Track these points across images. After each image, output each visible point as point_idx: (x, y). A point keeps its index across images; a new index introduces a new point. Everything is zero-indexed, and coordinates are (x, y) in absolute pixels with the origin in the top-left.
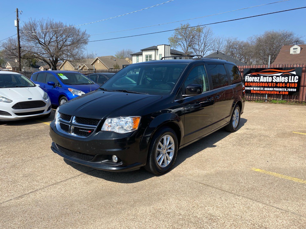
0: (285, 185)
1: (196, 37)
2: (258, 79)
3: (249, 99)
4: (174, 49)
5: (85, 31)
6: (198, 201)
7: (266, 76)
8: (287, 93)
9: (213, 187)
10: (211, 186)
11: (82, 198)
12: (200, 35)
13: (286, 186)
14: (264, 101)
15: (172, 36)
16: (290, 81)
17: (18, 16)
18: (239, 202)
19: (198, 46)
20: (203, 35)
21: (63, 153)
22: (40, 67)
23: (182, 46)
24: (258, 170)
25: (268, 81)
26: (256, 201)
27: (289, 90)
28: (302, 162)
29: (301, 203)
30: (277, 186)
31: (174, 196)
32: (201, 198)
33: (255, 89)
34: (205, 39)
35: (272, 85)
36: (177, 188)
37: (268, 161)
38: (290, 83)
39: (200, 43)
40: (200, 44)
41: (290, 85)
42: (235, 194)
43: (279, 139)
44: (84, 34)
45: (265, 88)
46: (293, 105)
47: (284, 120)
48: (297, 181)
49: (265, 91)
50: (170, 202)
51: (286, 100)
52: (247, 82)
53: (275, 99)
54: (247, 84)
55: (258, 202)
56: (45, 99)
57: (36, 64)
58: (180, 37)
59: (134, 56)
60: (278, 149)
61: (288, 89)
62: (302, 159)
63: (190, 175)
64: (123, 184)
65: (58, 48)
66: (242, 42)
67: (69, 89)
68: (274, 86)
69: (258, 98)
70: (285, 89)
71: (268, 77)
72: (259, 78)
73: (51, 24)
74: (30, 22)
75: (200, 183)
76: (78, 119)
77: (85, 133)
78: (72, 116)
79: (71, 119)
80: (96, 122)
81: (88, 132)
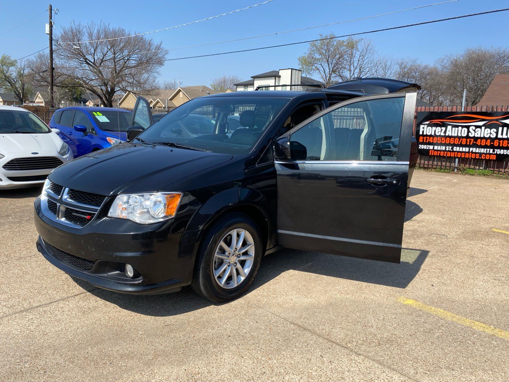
0: (455, 337)
1: (346, 56)
2: (442, 130)
3: (426, 166)
4: (308, 76)
5: (161, 44)
6: (275, 361)
7: (457, 126)
8: (494, 158)
9: (313, 332)
10: (310, 331)
11: (63, 341)
12: (352, 55)
13: (457, 339)
14: (451, 170)
15: (304, 55)
16: (500, 136)
17: (51, 18)
18: (354, 369)
19: (349, 73)
20: (357, 55)
21: (50, 253)
22: (88, 101)
23: (321, 71)
24: (410, 302)
25: (459, 135)
26: (389, 367)
27: (498, 151)
28: (498, 289)
29: (479, 378)
30: (438, 337)
31: (233, 348)
32: (283, 355)
33: (436, 148)
34: (361, 60)
35: (467, 141)
36: (245, 331)
37: (432, 285)
38: (500, 139)
39: (352, 66)
40: (352, 69)
41: (499, 143)
42: (352, 350)
43: (464, 242)
44: (158, 48)
45: (455, 148)
46: (505, 178)
47: (481, 206)
48: (481, 329)
49: (455, 152)
50: (223, 360)
51: (493, 169)
52: (423, 135)
53: (472, 167)
54: (423, 139)
55: (394, 370)
56: (63, 154)
57: (83, 96)
58: (317, 56)
59: (240, 86)
60: (458, 261)
61: (496, 150)
62: (500, 284)
63: (279, 304)
64: (149, 317)
65: (116, 72)
66: (426, 67)
67: (107, 138)
68: (471, 144)
69: (442, 164)
70: (490, 151)
71: (460, 128)
72: (444, 129)
73: (106, 32)
74: (72, 28)
75: (292, 323)
76: (73, 194)
77: (81, 221)
78: (63, 186)
79: (62, 193)
80: (100, 200)
81: (85, 218)
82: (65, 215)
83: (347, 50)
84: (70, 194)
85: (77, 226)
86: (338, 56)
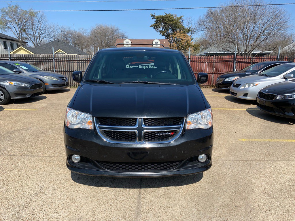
23: (13, 30)
24: (244, 140)
34: (39, 25)
37: (235, 132)
76: (149, 121)
77: (165, 137)
78: (138, 118)
79: (137, 123)
80: (177, 120)
81: (169, 135)
82: (146, 138)
83: (30, 17)
84: (146, 122)
85: (164, 141)
86: (24, 20)
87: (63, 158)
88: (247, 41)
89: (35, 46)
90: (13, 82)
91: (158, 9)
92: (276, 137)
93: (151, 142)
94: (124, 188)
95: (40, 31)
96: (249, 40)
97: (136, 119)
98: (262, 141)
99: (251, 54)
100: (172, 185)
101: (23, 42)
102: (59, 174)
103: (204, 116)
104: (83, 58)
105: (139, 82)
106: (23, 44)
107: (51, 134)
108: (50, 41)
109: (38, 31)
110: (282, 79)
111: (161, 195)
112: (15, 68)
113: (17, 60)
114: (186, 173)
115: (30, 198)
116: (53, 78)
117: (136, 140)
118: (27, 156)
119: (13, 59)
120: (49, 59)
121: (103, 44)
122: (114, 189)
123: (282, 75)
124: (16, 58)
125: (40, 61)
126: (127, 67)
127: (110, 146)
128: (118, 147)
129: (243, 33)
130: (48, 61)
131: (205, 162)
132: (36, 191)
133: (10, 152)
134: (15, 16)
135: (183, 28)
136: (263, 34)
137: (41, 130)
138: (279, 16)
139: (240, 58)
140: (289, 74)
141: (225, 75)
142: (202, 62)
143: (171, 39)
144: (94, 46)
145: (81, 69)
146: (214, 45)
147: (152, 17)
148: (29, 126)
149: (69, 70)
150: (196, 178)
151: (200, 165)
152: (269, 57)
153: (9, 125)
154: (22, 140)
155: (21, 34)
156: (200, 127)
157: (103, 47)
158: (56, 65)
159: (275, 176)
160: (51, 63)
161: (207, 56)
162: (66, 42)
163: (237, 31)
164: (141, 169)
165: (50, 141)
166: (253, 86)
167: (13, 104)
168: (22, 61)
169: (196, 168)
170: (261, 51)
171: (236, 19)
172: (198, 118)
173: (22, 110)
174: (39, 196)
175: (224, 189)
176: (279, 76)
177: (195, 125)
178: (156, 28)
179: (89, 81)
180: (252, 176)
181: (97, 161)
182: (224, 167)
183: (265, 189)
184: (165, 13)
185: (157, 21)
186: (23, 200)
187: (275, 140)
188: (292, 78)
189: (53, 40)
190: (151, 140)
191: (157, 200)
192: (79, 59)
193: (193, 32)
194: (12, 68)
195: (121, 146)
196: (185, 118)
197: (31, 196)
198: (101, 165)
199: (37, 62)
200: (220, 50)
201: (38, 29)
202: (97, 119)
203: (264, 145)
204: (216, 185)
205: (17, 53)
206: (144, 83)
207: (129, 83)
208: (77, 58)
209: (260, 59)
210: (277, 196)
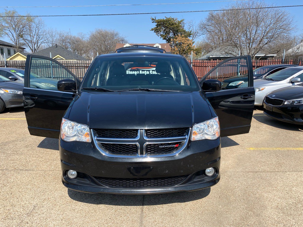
23: (10, 36)
24: (252, 149)
76: (152, 133)
77: (169, 150)
78: (139, 129)
79: (139, 134)
80: (182, 131)
81: (174, 147)
82: (148, 150)
83: (27, 22)
84: (148, 134)
85: (168, 154)
86: (22, 26)
87: (59, 172)
88: (250, 44)
89: (33, 51)
90: (8, 90)
91: (158, 13)
92: (285, 145)
93: (154, 155)
94: (124, 205)
95: (38, 37)
96: (252, 43)
97: (137, 130)
98: (271, 150)
99: (254, 57)
100: (177, 201)
101: (20, 48)
102: (54, 190)
103: (211, 125)
104: (82, 64)
105: (140, 89)
106: (20, 49)
107: (47, 145)
108: (49, 47)
109: (35, 36)
110: (288, 83)
111: (165, 213)
112: (11, 75)
113: (13, 66)
114: (192, 189)
115: (22, 219)
116: (50, 85)
117: (137, 153)
118: (20, 170)
119: (9, 66)
120: (46, 65)
121: (103, 49)
122: (114, 206)
123: (288, 79)
124: (12, 64)
125: (38, 68)
126: (127, 73)
127: (109, 161)
128: (118, 161)
129: (245, 37)
130: (45, 68)
131: (213, 176)
132: (28, 211)
133: (3, 166)
134: (12, 22)
135: (185, 31)
136: (266, 37)
137: (37, 141)
138: (281, 19)
139: (244, 62)
140: (295, 77)
141: (229, 80)
142: (205, 67)
143: (172, 43)
144: (94, 51)
145: (79, 75)
146: (217, 49)
147: (153, 21)
148: (24, 137)
149: (68, 77)
150: (203, 193)
151: (207, 180)
152: (274, 61)
153: (3, 136)
154: (15, 152)
155: (19, 40)
156: (207, 138)
157: (103, 52)
158: (53, 71)
159: (287, 189)
160: (49, 70)
161: (209, 60)
162: (64, 47)
163: (240, 34)
164: (143, 185)
165: (45, 152)
166: (259, 91)
167: (8, 113)
168: (18, 68)
169: (203, 183)
170: (264, 54)
171: (238, 22)
172: (204, 128)
173: (17, 119)
174: (32, 217)
175: (234, 205)
176: (285, 80)
177: (201, 135)
178: (157, 32)
179: (87, 89)
180: (264, 190)
181: (95, 177)
182: (232, 179)
183: (279, 204)
184: (166, 17)
185: (158, 24)
186: (15, 221)
187: (285, 148)
188: (299, 82)
189: (51, 45)
190: (154, 153)
191: (161, 218)
192: (78, 65)
193: (195, 36)
194: (7, 75)
195: (120, 161)
196: (190, 128)
197: (23, 217)
198: (99, 181)
199: (34, 68)
200: (222, 53)
201: (36, 34)
202: (95, 131)
203: (274, 154)
204: (225, 200)
205: (13, 60)
206: (145, 90)
207: (129, 90)
208: (75, 64)
209: (265, 63)
210: (292, 212)
